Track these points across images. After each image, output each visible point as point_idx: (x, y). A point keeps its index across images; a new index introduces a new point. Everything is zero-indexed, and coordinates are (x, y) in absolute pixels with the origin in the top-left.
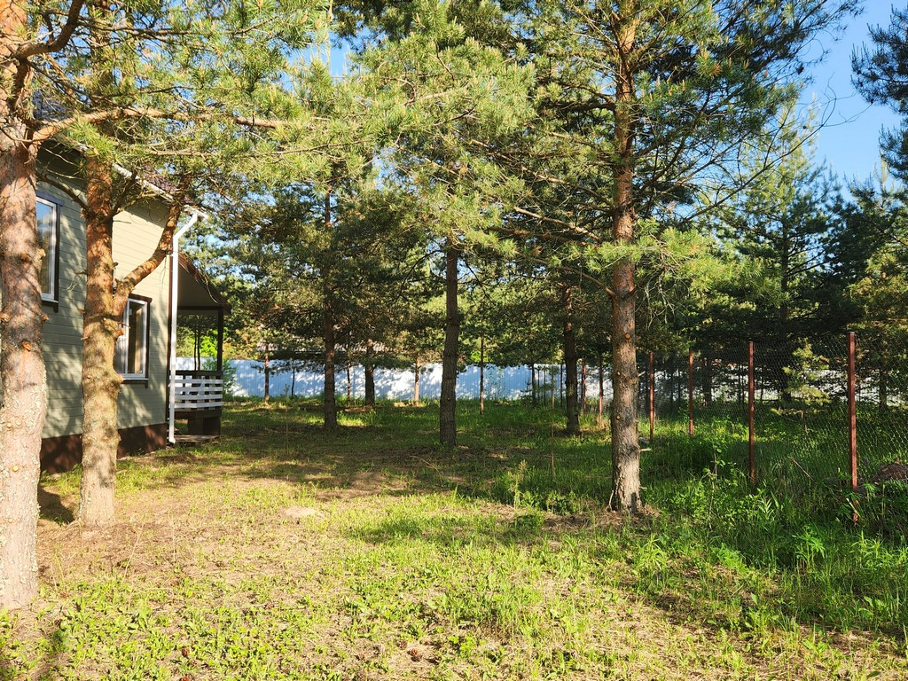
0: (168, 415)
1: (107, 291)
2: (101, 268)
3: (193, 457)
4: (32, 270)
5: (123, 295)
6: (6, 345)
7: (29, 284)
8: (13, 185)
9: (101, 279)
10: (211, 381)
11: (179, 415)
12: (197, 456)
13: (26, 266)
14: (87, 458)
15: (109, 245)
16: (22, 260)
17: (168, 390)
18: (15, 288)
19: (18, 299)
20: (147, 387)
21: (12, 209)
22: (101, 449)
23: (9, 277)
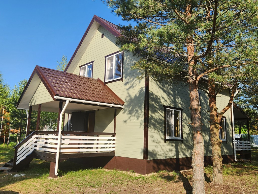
0: (234, 152)
1: (216, 116)
2: (214, 110)
3: (243, 166)
4: (198, 112)
5: (220, 117)
6: (193, 132)
7: (198, 116)
8: (193, 91)
9: (214, 113)
10: (246, 142)
11: (237, 152)
12: (245, 166)
13: (197, 111)
14: (214, 164)
15: (215, 103)
16: (196, 110)
17: (233, 144)
18: (195, 117)
19: (196, 120)
20: (227, 143)
21: (193, 97)
22: (218, 161)
23: (193, 114)
